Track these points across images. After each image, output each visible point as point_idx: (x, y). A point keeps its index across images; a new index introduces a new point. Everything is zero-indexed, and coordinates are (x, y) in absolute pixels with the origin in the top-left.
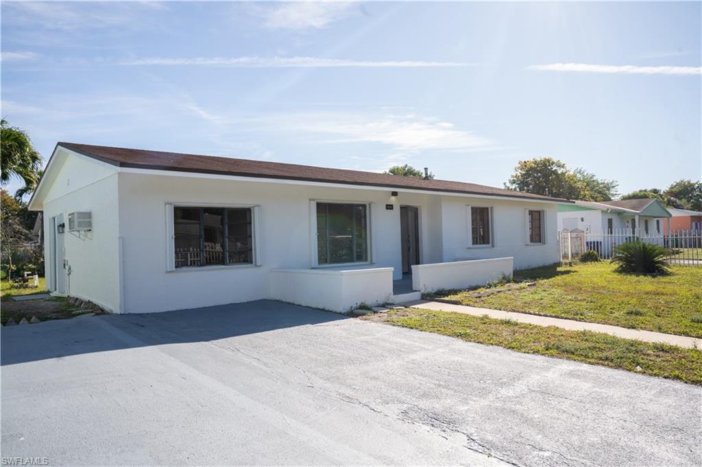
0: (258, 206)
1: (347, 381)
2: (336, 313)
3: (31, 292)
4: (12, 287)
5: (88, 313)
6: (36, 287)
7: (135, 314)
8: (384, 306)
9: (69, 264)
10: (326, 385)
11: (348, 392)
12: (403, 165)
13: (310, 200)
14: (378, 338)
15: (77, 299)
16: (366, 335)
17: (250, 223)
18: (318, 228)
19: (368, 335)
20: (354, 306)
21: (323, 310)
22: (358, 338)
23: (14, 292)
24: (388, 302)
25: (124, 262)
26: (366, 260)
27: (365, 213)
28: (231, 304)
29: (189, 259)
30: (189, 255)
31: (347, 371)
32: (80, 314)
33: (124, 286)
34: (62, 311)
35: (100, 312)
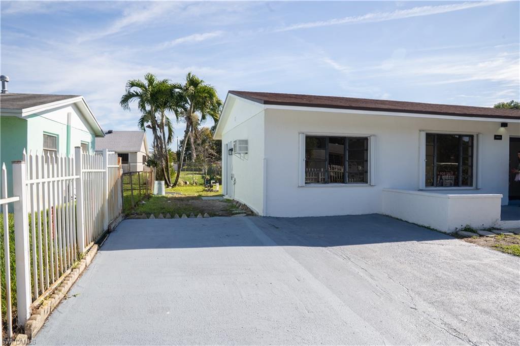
0: (374, 135)
1: (453, 310)
2: (440, 232)
3: (213, 195)
4: (204, 190)
5: (242, 213)
6: (218, 191)
7: (274, 217)
8: (491, 230)
9: (235, 177)
10: (429, 309)
11: (455, 323)
12: (509, 101)
13: (420, 131)
14: (486, 265)
15: (238, 202)
16: (471, 259)
17: (367, 150)
18: (426, 155)
19: (475, 259)
20: (459, 227)
21: (428, 228)
22: (463, 261)
23: (204, 194)
24: (495, 227)
25: (267, 178)
26: (471, 185)
27: (472, 143)
28: (348, 215)
29: (320, 177)
30: (320, 174)
31: (452, 297)
32: (237, 214)
33: (267, 196)
34: (227, 210)
35: (250, 213)
